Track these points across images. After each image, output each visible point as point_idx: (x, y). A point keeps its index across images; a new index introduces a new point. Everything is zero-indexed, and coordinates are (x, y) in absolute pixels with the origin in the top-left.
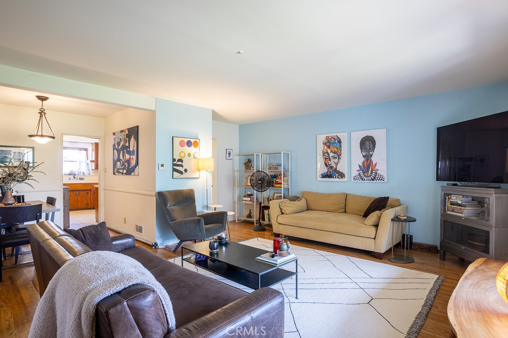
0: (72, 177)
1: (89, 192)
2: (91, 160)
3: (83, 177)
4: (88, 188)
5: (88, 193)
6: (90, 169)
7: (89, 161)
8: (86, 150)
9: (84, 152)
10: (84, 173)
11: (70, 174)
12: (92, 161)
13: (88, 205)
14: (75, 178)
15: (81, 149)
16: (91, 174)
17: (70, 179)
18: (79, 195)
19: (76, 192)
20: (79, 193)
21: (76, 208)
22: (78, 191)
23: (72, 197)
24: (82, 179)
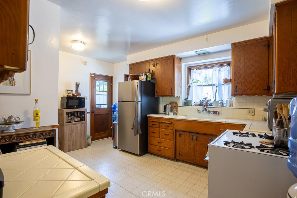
3: (218, 110)
8: (229, 64)
10: (222, 103)
14: (206, 110)
16: (234, 105)
18: (197, 141)
19: (193, 136)
20: (197, 137)
21: (193, 162)
22: (196, 134)
23: (187, 142)
24: (215, 113)
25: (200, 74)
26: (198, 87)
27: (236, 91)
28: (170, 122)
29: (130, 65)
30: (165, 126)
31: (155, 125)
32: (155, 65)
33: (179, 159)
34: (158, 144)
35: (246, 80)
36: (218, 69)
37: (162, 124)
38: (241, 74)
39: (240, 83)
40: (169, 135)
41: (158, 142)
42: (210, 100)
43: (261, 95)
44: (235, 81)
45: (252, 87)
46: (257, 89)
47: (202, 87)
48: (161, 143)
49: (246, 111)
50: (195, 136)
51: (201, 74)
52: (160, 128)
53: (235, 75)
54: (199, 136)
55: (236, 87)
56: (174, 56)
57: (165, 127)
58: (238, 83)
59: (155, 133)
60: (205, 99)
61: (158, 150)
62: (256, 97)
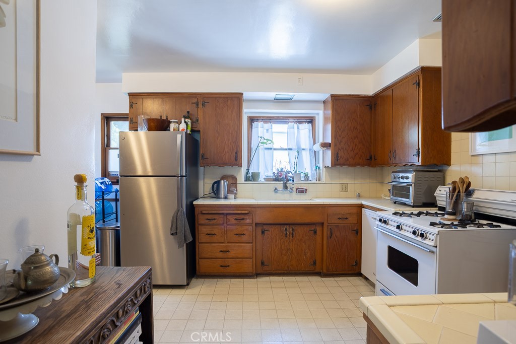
0: (280, 186)
1: (319, 229)
2: (321, 141)
3: (304, 186)
4: (317, 219)
5: (315, 232)
6: (321, 165)
7: (317, 147)
8: (311, 120)
9: (306, 127)
10: (306, 176)
11: (276, 179)
12: (325, 145)
13: (315, 263)
14: (286, 188)
15: (300, 120)
16: (324, 179)
17: (276, 190)
18: (293, 237)
19: (286, 229)
20: (293, 230)
21: (287, 270)
22: (291, 226)
23: (276, 241)
24: (301, 191)
25: (267, 130)
26: (266, 151)
27: (337, 160)
28: (246, 212)
29: (130, 94)
30: (236, 219)
31: (214, 219)
32: (200, 105)
33: (263, 272)
34: (221, 255)
35: (349, 146)
36: (296, 125)
37: (229, 217)
38: (343, 138)
39: (342, 150)
40: (244, 234)
41: (221, 251)
42: (288, 172)
43: (363, 165)
44: (335, 145)
45: (355, 156)
46: (360, 159)
47: (271, 151)
48: (228, 251)
49: (338, 186)
50: (289, 229)
51: (270, 130)
52: (225, 225)
53: (335, 138)
54: (296, 228)
55: (337, 154)
56: (241, 94)
57: (235, 222)
58: (339, 149)
59: (215, 234)
60: (282, 169)
61: (221, 266)
62: (358, 168)
